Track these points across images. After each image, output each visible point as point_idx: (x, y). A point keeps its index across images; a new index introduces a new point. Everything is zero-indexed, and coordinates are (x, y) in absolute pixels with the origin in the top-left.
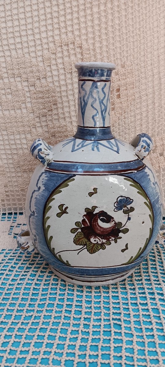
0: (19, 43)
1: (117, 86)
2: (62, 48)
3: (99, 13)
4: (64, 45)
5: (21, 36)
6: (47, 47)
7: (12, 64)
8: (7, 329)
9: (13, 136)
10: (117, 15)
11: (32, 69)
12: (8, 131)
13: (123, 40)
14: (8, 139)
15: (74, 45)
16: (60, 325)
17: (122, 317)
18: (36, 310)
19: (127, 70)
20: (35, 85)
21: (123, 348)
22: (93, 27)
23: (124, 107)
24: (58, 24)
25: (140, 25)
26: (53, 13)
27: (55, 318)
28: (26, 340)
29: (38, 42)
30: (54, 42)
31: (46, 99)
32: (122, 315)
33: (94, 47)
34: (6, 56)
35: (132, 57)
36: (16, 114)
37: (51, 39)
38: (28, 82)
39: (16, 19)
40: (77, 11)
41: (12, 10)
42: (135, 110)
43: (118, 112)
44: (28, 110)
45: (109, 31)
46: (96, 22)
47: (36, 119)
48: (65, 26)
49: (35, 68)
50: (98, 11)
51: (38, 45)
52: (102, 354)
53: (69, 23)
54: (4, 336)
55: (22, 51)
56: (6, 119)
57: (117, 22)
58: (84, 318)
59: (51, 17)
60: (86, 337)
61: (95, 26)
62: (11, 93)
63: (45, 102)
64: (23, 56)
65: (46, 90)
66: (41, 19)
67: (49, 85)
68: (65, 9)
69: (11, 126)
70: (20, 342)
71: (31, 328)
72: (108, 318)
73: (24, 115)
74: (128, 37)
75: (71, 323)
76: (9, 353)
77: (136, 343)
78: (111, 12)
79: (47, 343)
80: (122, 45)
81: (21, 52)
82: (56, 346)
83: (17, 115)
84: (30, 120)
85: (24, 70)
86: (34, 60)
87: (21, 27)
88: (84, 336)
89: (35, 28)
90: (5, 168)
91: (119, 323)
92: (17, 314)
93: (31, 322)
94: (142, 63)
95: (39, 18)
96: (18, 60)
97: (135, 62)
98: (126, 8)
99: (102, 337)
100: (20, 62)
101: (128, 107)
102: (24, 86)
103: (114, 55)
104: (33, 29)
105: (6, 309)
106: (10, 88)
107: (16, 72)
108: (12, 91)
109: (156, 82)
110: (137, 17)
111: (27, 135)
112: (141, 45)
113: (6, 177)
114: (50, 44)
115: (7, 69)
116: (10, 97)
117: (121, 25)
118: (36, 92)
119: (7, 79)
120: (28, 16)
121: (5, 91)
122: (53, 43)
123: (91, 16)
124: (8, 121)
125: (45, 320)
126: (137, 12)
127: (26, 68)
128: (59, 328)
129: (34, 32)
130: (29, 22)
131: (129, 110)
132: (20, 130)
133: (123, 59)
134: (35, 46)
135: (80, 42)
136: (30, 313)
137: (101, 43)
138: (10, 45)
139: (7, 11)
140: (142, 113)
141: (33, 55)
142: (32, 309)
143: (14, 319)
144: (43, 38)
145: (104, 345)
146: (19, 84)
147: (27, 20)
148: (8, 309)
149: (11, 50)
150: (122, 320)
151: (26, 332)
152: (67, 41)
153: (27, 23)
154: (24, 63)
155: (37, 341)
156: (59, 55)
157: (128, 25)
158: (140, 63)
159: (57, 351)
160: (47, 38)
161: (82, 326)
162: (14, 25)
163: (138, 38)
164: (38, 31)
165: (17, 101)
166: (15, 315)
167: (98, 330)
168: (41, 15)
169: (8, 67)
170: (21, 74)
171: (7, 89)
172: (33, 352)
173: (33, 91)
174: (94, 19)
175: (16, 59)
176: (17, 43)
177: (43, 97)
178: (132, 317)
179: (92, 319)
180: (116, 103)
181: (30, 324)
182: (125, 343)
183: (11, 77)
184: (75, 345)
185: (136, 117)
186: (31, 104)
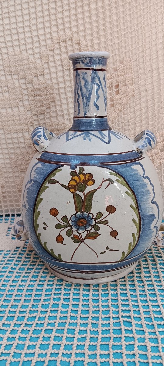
0: (16, 40)
1: (116, 82)
2: (59, 45)
3: (96, 9)
4: (62, 42)
5: (18, 33)
6: (45, 44)
7: (9, 62)
8: (9, 331)
9: (10, 134)
10: (114, 11)
11: (30, 66)
12: (5, 129)
13: (121, 36)
14: (5, 138)
15: (72, 42)
16: (67, 325)
17: (132, 314)
18: (40, 311)
19: (126, 66)
20: (33, 82)
21: (136, 346)
22: (90, 23)
23: (124, 103)
24: (55, 21)
25: (138, 21)
26: (51, 10)
27: (61, 318)
28: (31, 342)
29: (36, 39)
30: (52, 38)
31: (44, 97)
32: (132, 312)
33: (92, 44)
34: (3, 53)
35: (130, 53)
36: (13, 112)
37: (48, 36)
38: (25, 79)
39: (13, 16)
40: (75, 7)
41: (9, 7)
42: (134, 106)
43: (117, 109)
44: (26, 108)
45: (107, 27)
46: (94, 18)
47: (33, 117)
48: (63, 23)
49: (33, 65)
50: (95, 7)
51: (35, 42)
52: (114, 353)
53: (66, 20)
54: (7, 338)
55: (20, 48)
56: (3, 118)
57: (115, 18)
58: (92, 317)
59: (49, 14)
60: (95, 337)
61: (93, 22)
62: (8, 91)
63: (43, 100)
64: (20, 53)
65: (44, 88)
66: (38, 16)
67: (47, 83)
68: (62, 5)
69: (8, 124)
70: (24, 344)
71: (35, 329)
72: (117, 316)
73: (22, 113)
74: (126, 33)
75: (78, 322)
76: (13, 356)
77: (148, 339)
78: (109, 8)
79: (54, 344)
80: (120, 40)
81: (19, 50)
82: (63, 347)
83: (15, 113)
84: (28, 118)
85: (21, 67)
86: (31, 57)
87: (18, 24)
88: (93, 336)
89: (33, 25)
90: (2, 168)
91: (129, 320)
92: (20, 315)
93: (35, 323)
94: (141, 58)
95: (36, 14)
96: (15, 57)
97: (134, 57)
98: (124, 4)
99: (112, 336)
100: (17, 59)
101: (127, 103)
102: (22, 84)
103: (112, 51)
104: (30, 26)
105: (7, 311)
106: (7, 86)
107: (13, 69)
108: (9, 88)
109: (155, 78)
110: (135, 13)
111: (24, 133)
112: (139, 41)
113: (3, 177)
114: (47, 41)
115: (4, 67)
116: (7, 94)
117: (119, 21)
118: (33, 89)
119: (4, 77)
120: (25, 13)
121: (2, 89)
122: (51, 40)
123: (88, 12)
124: (5, 119)
125: (50, 320)
126: (134, 8)
127: (23, 66)
128: (66, 329)
129: (31, 29)
130: (26, 19)
131: (129, 106)
132: (17, 128)
133: (121, 55)
134: (32, 43)
135: (78, 38)
136: (34, 313)
137: (99, 39)
138: (7, 42)
139: (4, 8)
140: (141, 109)
141: (30, 52)
142: (36, 309)
143: (17, 321)
144: (40, 34)
145: (115, 344)
146: (16, 82)
147: (24, 17)
148: (10, 311)
149: (8, 47)
150: (132, 317)
151: (30, 334)
152: (65, 38)
153: (24, 20)
154: (21, 60)
155: (43, 343)
156: (57, 52)
157: (126, 21)
158: (139, 59)
159: (65, 352)
160: (45, 35)
161: (90, 325)
162: (11, 22)
163: (136, 34)
164: (35, 29)
165: (14, 98)
166: (17, 317)
167: (107, 329)
168: (38, 12)
169: (5, 65)
170: (18, 71)
171: (4, 87)
172: (39, 354)
173: (30, 89)
174: (92, 16)
175: (13, 56)
176: (14, 40)
177: (41, 94)
178: (142, 314)
179: (100, 317)
180: (115, 99)
181: (34, 325)
182: (137, 341)
183: (8, 75)
184: (84, 345)
185: (136, 113)
186: (29, 101)
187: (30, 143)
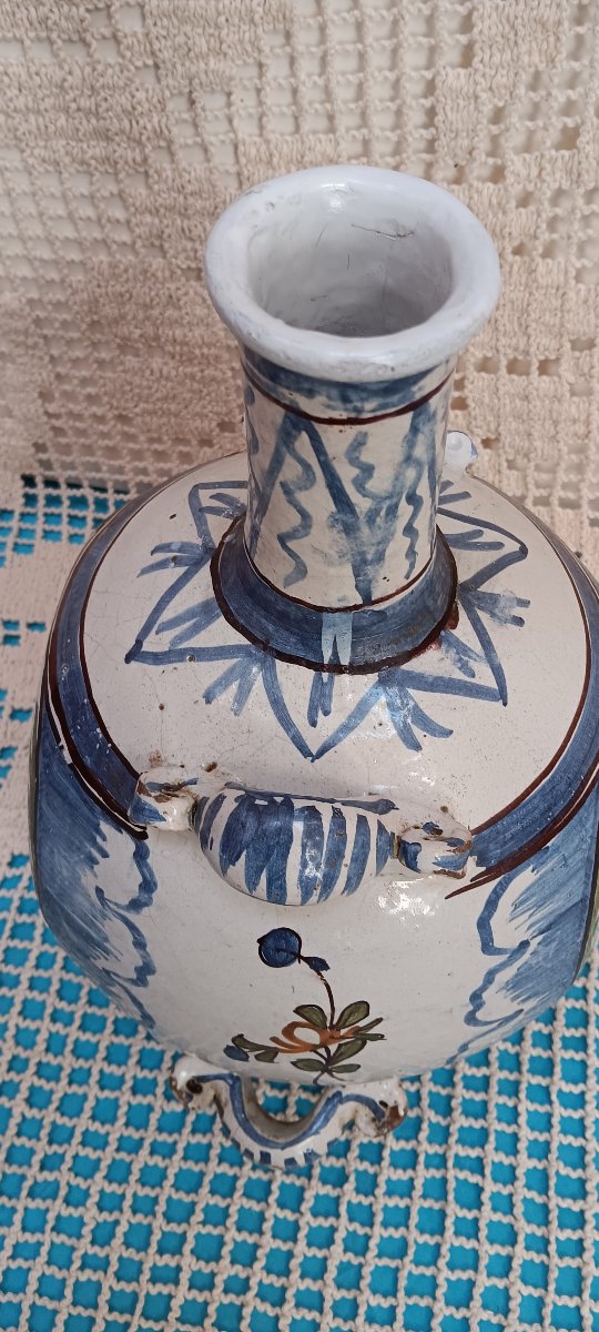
9: (55, 179)
12: (28, 152)
14: (34, 193)
44: (128, 54)
69: (39, 129)
83: (70, 73)
111: (127, 181)
124: (20, 103)
128: (276, 1183)
132: (90, 153)
148: (102, 1074)
150: (488, 1167)
151: (168, 1187)
155: (205, 1231)
161: (351, 1183)
166: (127, 1106)
178: (523, 1153)
186: (144, 17)
187: (155, 231)
